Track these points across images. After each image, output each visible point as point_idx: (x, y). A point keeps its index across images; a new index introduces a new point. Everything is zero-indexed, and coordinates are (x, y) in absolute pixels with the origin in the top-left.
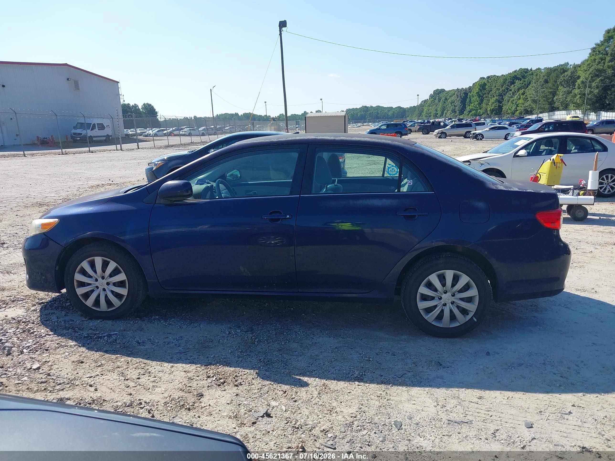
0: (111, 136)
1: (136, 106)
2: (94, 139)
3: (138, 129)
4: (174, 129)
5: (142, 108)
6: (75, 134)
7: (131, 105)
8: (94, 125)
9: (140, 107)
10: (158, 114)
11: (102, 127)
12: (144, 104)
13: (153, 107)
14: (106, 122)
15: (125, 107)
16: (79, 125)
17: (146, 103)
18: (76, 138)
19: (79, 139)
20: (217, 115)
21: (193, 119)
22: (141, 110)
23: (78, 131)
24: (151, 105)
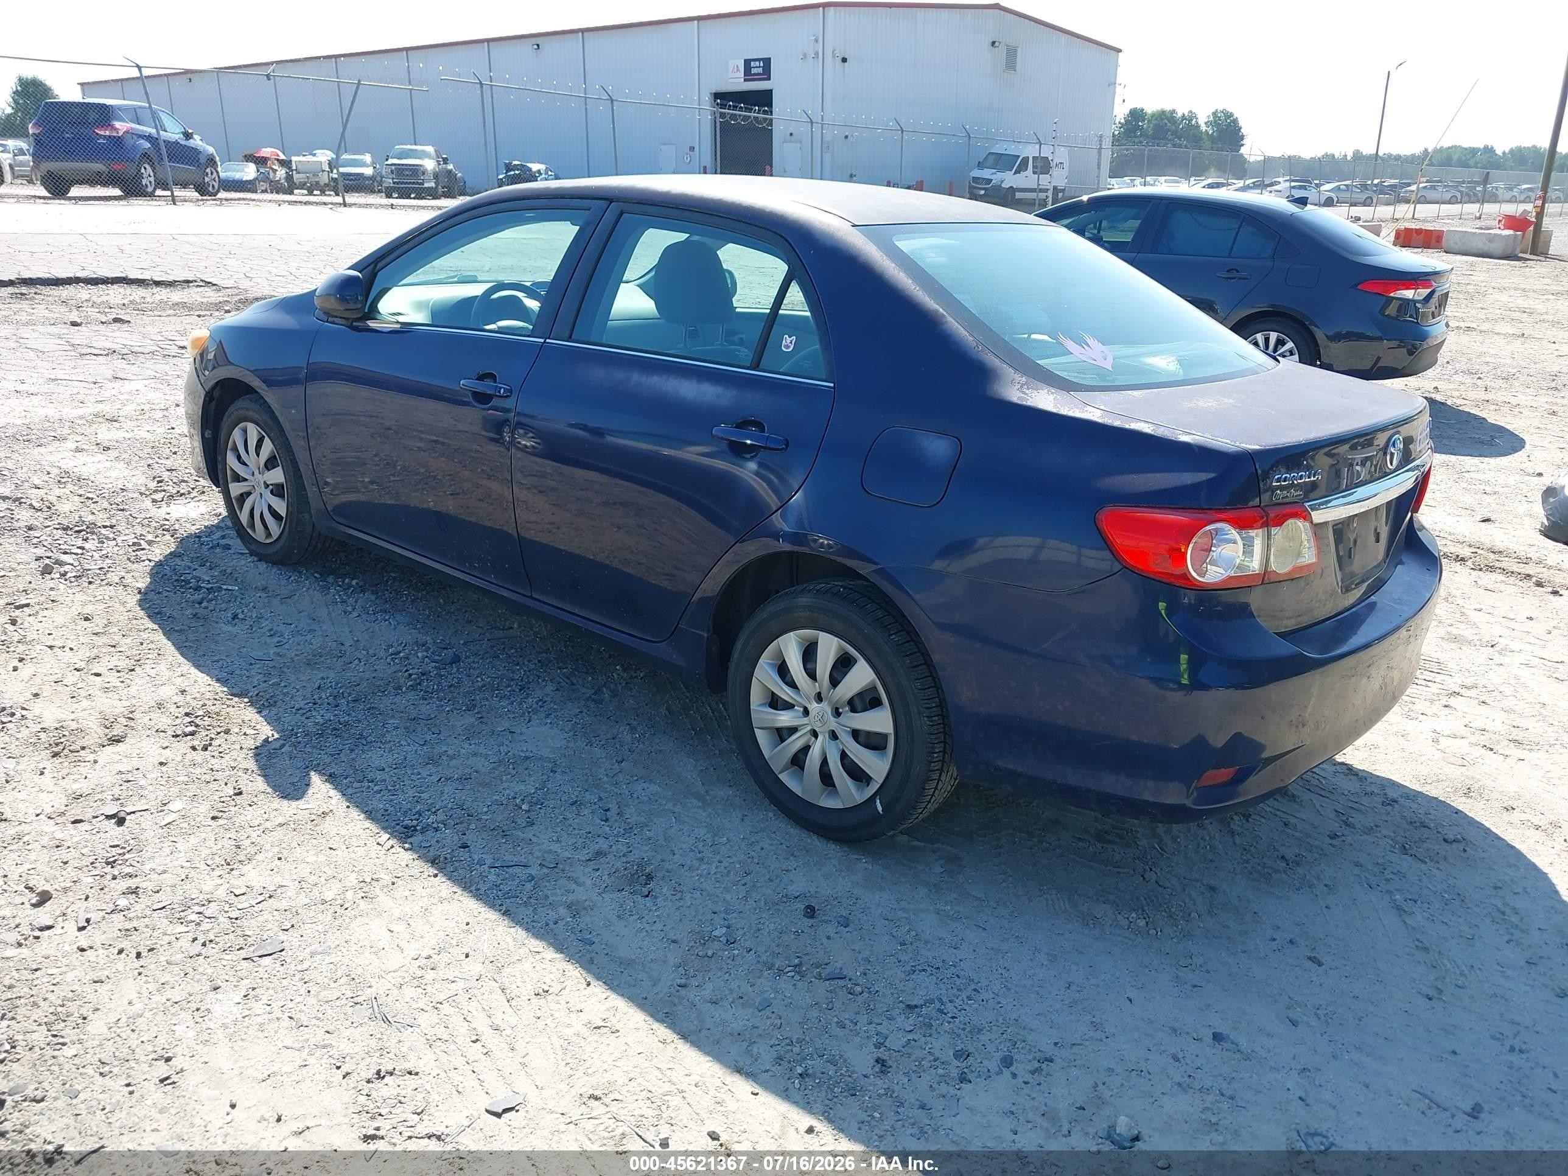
0: (1063, 191)
1: (1191, 117)
2: (1018, 195)
3: (1163, 178)
4: (1248, 182)
5: (1206, 123)
6: (976, 180)
7: (1180, 114)
8: (1025, 160)
9: (1202, 121)
10: (1244, 142)
11: (1043, 166)
12: (1215, 114)
13: (1235, 121)
14: (1060, 155)
15: (1163, 119)
16: (992, 159)
17: (1220, 108)
18: (975, 191)
19: (982, 192)
20: (1426, 150)
21: (1349, 158)
22: (1203, 128)
23: (986, 174)
24: (1232, 115)
